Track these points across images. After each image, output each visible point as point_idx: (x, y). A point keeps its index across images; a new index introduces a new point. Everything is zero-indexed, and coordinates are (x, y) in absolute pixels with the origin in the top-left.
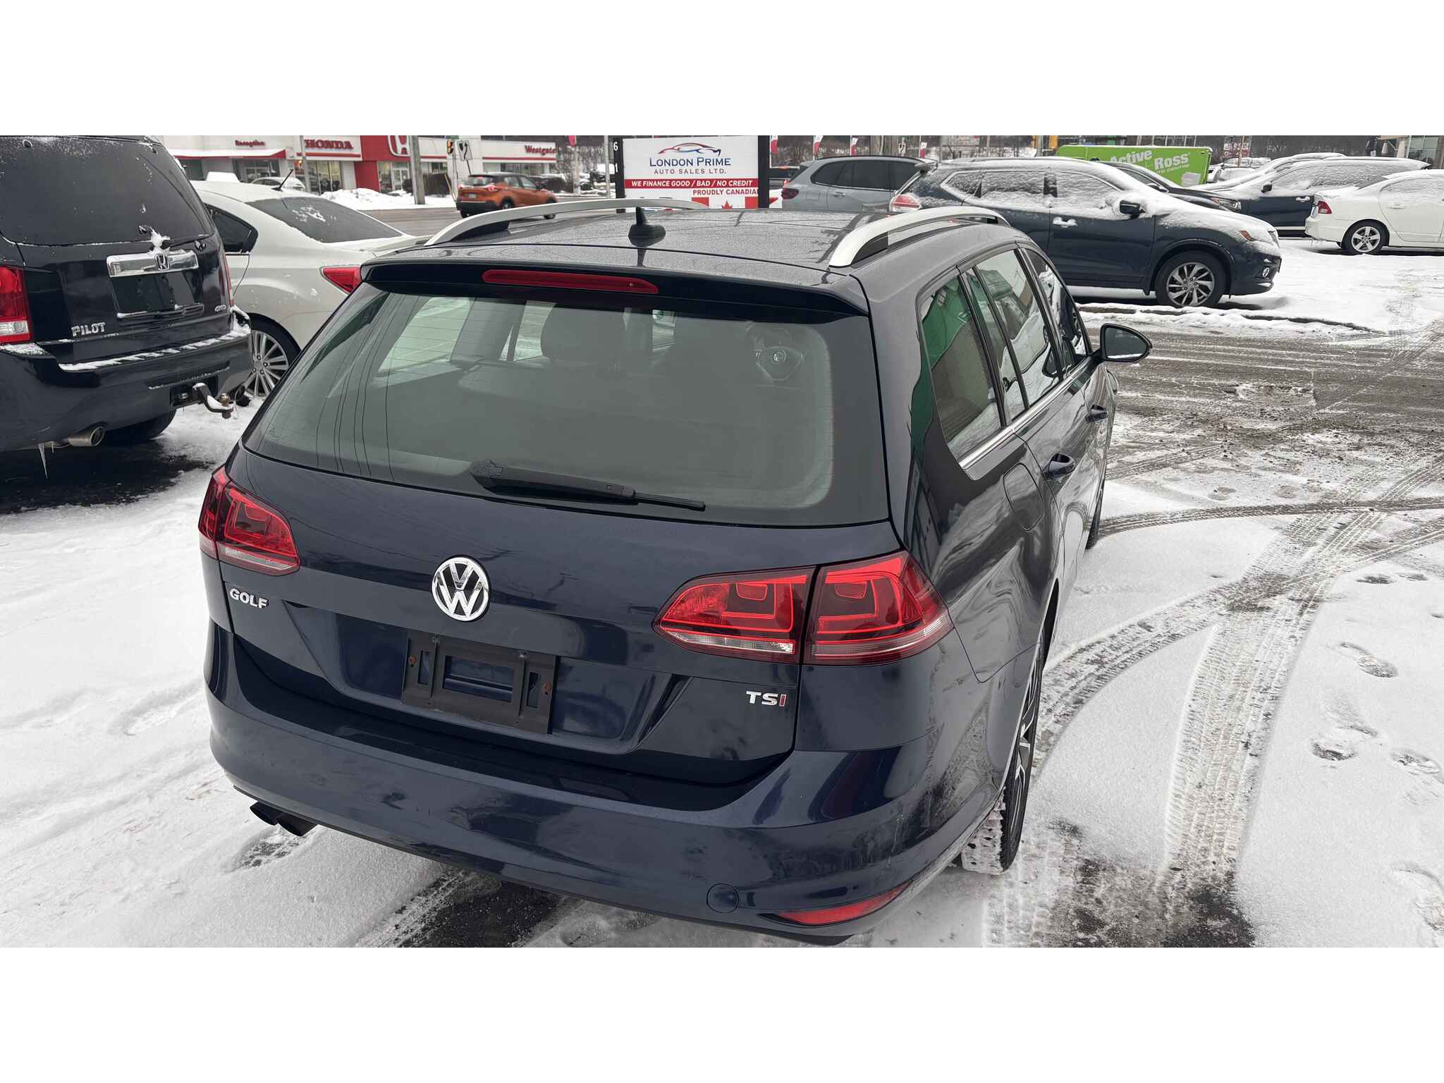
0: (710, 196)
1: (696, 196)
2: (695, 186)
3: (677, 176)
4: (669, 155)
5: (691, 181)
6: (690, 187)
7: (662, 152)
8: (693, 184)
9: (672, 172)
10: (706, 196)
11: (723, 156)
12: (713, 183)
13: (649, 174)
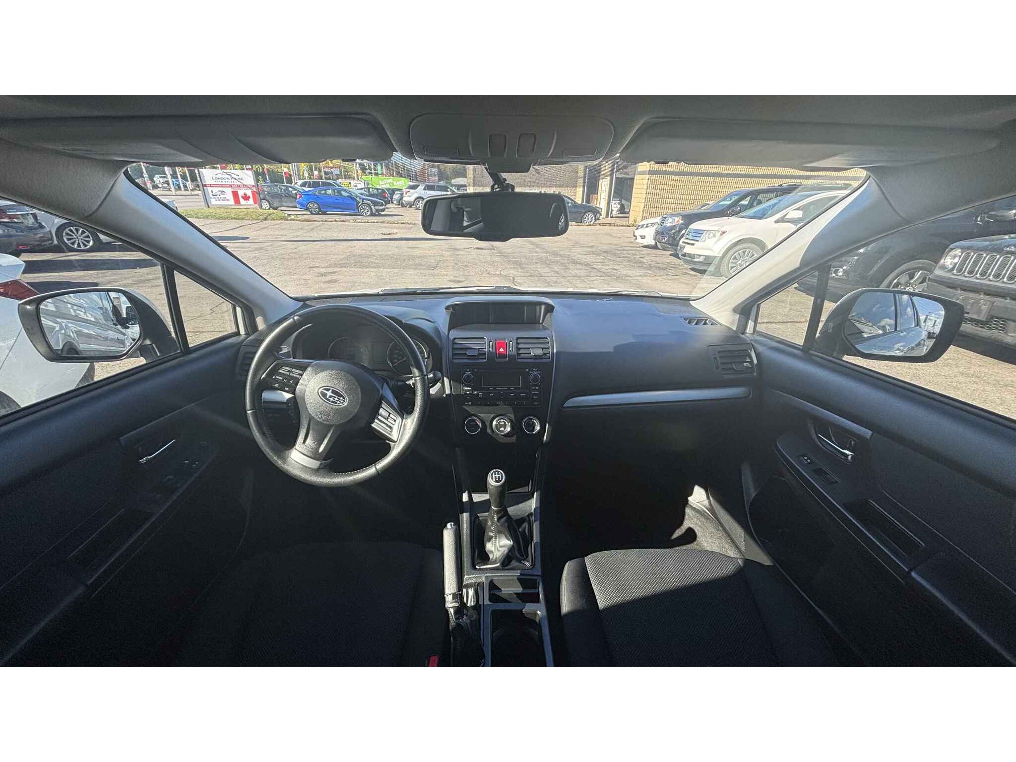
0: (238, 190)
1: (233, 190)
2: (232, 187)
3: (224, 183)
4: (219, 176)
5: (230, 185)
6: (230, 187)
7: (216, 175)
8: (231, 186)
9: (222, 182)
10: (236, 190)
11: (240, 177)
12: (239, 186)
13: (213, 182)
